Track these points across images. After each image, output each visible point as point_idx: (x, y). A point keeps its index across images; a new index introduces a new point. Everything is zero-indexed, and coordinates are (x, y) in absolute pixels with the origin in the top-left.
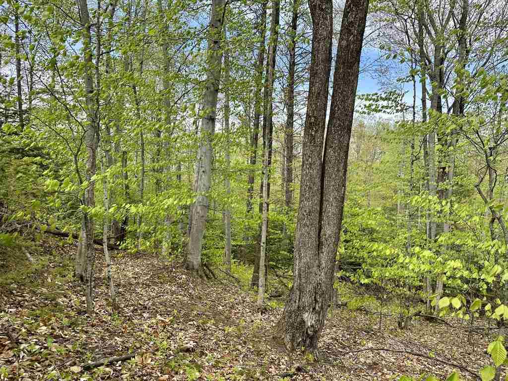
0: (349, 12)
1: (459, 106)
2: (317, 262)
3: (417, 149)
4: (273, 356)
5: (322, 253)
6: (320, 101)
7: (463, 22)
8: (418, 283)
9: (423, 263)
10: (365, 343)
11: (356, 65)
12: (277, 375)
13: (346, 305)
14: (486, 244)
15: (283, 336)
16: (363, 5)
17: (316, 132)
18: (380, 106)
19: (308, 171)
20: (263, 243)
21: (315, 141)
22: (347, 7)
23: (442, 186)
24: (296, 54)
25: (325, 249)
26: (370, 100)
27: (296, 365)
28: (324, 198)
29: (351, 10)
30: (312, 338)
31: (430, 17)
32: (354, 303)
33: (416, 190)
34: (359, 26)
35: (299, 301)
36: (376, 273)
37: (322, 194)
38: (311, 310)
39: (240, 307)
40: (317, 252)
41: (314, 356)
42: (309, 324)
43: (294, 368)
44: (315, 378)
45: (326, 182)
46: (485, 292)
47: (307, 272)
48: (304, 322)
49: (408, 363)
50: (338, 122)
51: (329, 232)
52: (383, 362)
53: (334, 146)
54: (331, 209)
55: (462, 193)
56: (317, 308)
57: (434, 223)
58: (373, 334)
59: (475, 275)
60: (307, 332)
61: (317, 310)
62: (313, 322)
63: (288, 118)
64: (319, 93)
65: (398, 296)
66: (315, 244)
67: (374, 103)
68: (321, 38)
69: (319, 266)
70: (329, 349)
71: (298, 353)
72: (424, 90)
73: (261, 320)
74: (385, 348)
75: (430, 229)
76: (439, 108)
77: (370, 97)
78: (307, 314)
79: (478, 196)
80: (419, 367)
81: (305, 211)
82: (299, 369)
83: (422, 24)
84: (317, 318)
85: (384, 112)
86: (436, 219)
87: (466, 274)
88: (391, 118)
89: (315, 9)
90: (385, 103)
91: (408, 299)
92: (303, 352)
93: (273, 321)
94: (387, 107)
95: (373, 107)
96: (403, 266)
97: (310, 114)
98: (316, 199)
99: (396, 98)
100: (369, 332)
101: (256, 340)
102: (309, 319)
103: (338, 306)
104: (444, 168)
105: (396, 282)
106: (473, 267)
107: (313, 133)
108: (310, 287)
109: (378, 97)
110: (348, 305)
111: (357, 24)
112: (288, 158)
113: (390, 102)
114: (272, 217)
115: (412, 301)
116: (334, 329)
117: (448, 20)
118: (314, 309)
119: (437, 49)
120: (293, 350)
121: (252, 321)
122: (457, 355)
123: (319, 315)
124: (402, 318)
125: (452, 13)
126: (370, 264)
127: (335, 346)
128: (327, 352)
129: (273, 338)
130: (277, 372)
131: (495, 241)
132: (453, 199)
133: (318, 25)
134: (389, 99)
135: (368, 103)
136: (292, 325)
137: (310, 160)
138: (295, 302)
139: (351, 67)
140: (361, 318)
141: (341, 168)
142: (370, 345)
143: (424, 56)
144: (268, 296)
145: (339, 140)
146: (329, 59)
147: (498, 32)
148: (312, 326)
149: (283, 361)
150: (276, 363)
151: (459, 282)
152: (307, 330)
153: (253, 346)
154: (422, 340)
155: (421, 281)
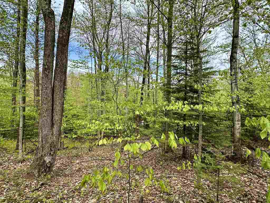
0: (62, 23)
1: (107, 70)
2: (51, 132)
3: (93, 83)
4: (27, 183)
5: (54, 128)
6: (50, 58)
7: (107, 40)
8: (95, 133)
9: (96, 126)
10: (75, 161)
11: (67, 46)
12: (29, 192)
13: (67, 147)
14: (115, 116)
15: (33, 172)
16: (69, 21)
17: (49, 72)
18: (79, 66)
19: (45, 91)
20: (21, 128)
21: (48, 77)
22: (62, 20)
23: (102, 97)
24: (39, 36)
25: (55, 126)
26: (75, 62)
27: (41, 183)
28: (54, 103)
29: (64, 22)
30: (49, 167)
31: (97, 36)
32: (71, 146)
33: (93, 99)
34: (67, 30)
35: (42, 152)
36: (79, 132)
37: (53, 101)
38: (49, 155)
39: (7, 164)
40: (51, 128)
41: (51, 175)
42: (48, 162)
43: (40, 185)
44: (51, 185)
45: (54, 96)
46: (116, 133)
47: (46, 138)
48: (45, 161)
49: (92, 164)
50: (59, 69)
51: (57, 119)
52: (83, 167)
53: (58, 79)
54: (57, 108)
55: (109, 100)
56: (52, 153)
57: (100, 110)
58: (79, 157)
59: (113, 127)
60: (47, 166)
61: (52, 154)
62: (50, 160)
63: (36, 66)
64: (49, 55)
65: (89, 139)
66: (50, 125)
67: (76, 64)
68: (49, 30)
69: (52, 134)
70: (59, 169)
71: (42, 177)
72: (95, 62)
73: (21, 166)
74: (84, 161)
75: (99, 113)
76: (101, 69)
77: (74, 62)
78: (46, 157)
79: (113, 101)
80: (96, 164)
81: (44, 110)
82: (42, 184)
83: (94, 37)
84: (52, 158)
85: (80, 68)
86: (100, 109)
87: (110, 127)
88: (84, 71)
89: (46, 16)
90: (81, 65)
91: (92, 140)
92: (45, 175)
93: (28, 165)
94: (81, 67)
95: (76, 66)
96: (89, 128)
97: (45, 64)
98: (50, 104)
99: (85, 63)
100: (77, 156)
101: (16, 178)
102: (48, 159)
103: (64, 149)
104: (103, 91)
105: (87, 134)
106: (112, 124)
107: (47, 73)
108: (48, 145)
109: (78, 62)
110: (68, 147)
111: (67, 28)
112: (37, 84)
113: (83, 65)
114: (26, 114)
115: (93, 140)
116: (62, 159)
117: (103, 39)
118: (50, 154)
119: (99, 48)
120: (39, 176)
121: (15, 168)
122: (108, 156)
123: (53, 156)
124: (90, 147)
125: (104, 37)
126: (77, 129)
127: (62, 167)
128: (58, 171)
129: (27, 174)
130: (29, 190)
131: (118, 115)
132: (106, 102)
133: (47, 24)
134: (82, 63)
135: (74, 64)
136: (39, 165)
137: (46, 85)
138: (40, 153)
139: (64, 47)
140: (74, 151)
141: (62, 90)
142: (78, 162)
143: (95, 50)
144: (26, 153)
145: (60, 77)
146: (54, 41)
147: (118, 47)
148: (49, 162)
149: (33, 183)
150: (29, 186)
151: (108, 130)
152: (47, 164)
153: (14, 182)
154: (97, 154)
155: (96, 132)
